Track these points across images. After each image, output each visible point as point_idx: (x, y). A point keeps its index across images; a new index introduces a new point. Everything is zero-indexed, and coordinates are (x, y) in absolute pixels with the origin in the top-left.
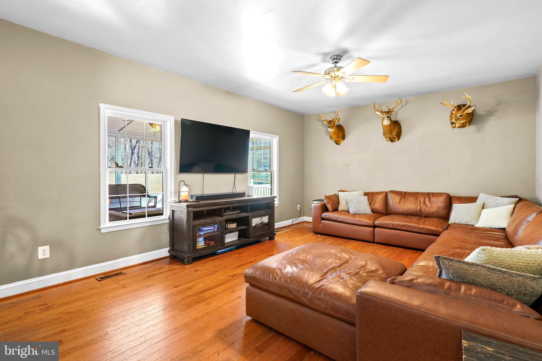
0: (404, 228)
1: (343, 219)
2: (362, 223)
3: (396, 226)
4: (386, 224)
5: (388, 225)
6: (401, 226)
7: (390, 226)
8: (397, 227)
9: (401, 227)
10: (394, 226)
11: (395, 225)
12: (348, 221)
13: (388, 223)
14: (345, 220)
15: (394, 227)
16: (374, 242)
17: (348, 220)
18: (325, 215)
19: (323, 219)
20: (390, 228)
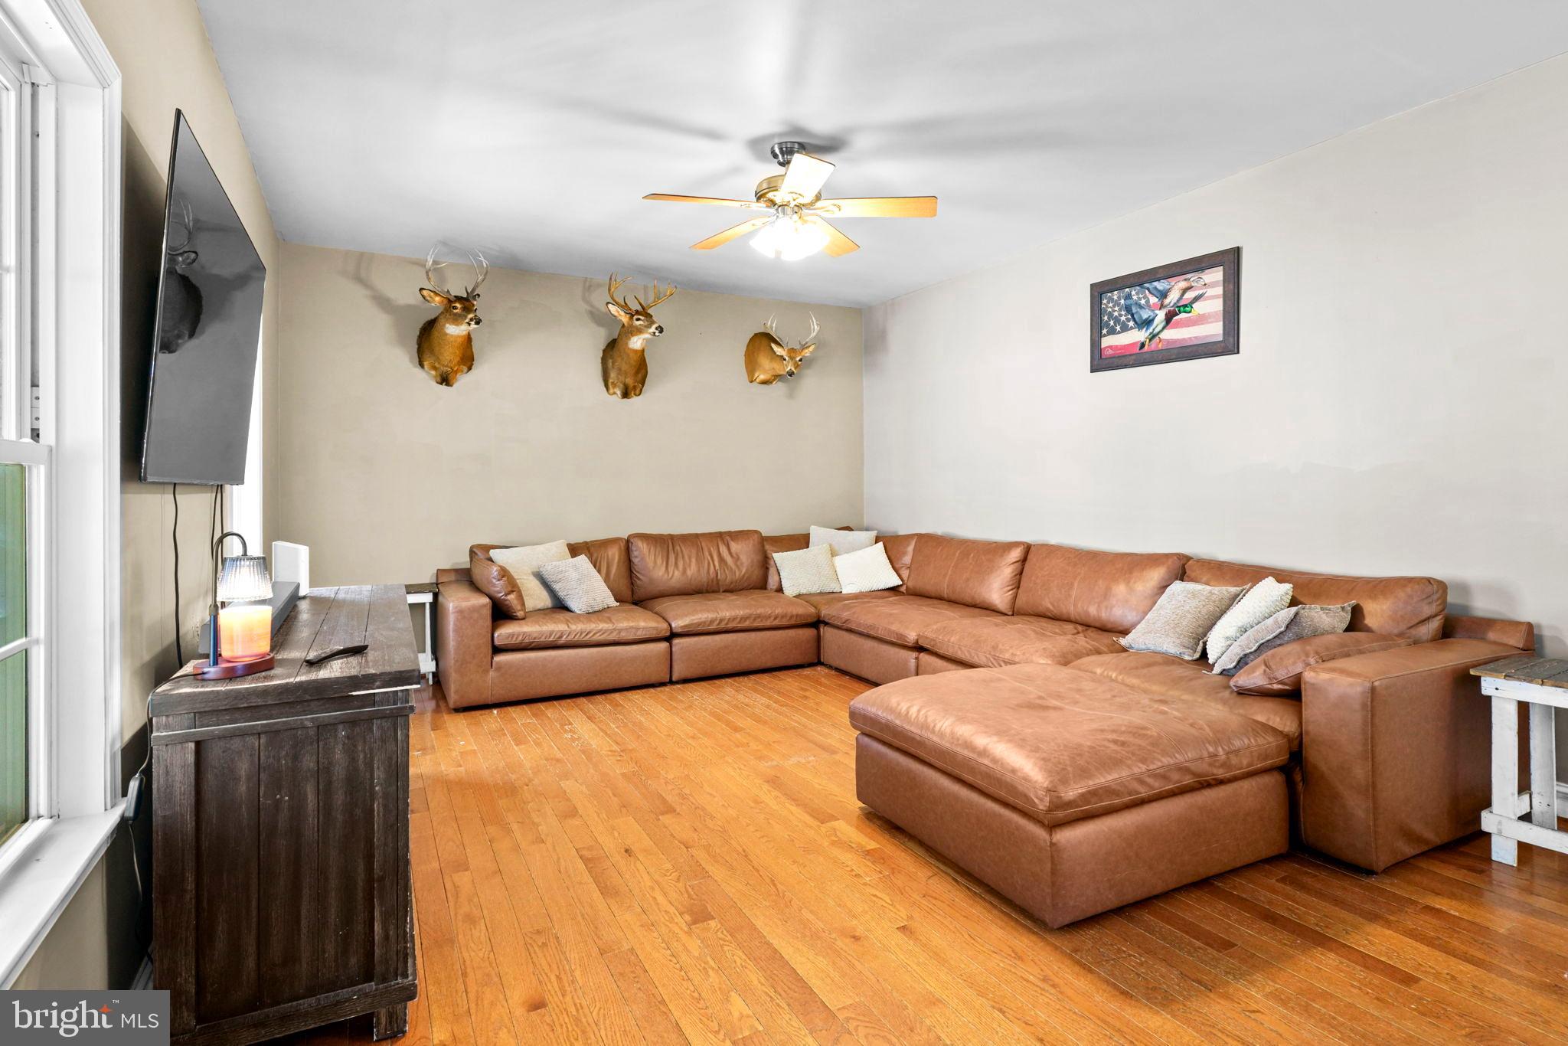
0: (747, 624)
1: (581, 635)
2: (641, 635)
3: (727, 624)
4: (705, 622)
5: (709, 625)
6: (738, 620)
7: (713, 627)
8: (730, 626)
9: (739, 623)
10: (723, 623)
11: (726, 622)
12: (598, 638)
13: (709, 619)
14: (587, 635)
15: (723, 626)
16: (671, 682)
17: (596, 633)
18: (506, 632)
19: (497, 650)
20: (712, 630)
